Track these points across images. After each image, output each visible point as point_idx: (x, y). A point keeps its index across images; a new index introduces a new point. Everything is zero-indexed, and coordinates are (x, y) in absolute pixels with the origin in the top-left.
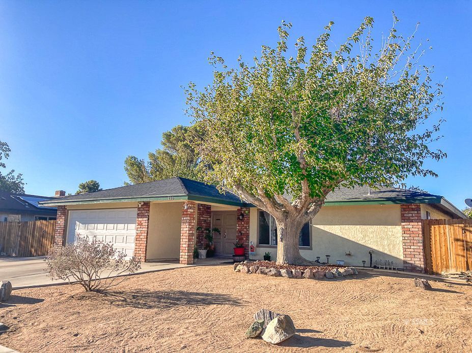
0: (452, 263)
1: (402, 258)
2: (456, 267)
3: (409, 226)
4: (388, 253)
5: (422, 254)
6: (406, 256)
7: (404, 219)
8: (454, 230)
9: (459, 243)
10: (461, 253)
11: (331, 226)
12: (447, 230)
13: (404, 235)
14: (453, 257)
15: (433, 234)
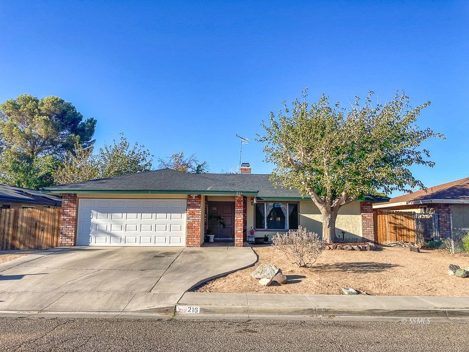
0: (388, 237)
1: (361, 235)
2: (391, 240)
3: (366, 215)
4: (352, 233)
5: (373, 232)
6: (363, 234)
7: (363, 211)
8: (390, 218)
9: (392, 225)
10: (393, 231)
11: (314, 215)
12: (386, 218)
13: (363, 221)
14: (388, 234)
15: (378, 221)
